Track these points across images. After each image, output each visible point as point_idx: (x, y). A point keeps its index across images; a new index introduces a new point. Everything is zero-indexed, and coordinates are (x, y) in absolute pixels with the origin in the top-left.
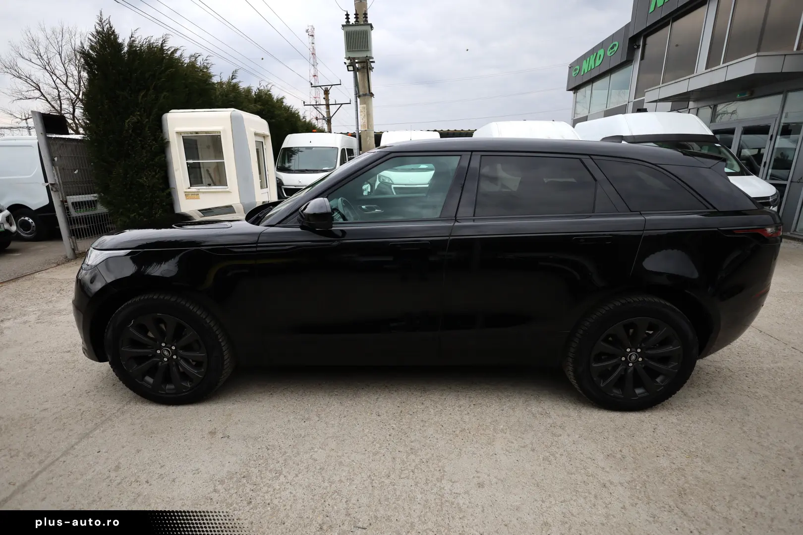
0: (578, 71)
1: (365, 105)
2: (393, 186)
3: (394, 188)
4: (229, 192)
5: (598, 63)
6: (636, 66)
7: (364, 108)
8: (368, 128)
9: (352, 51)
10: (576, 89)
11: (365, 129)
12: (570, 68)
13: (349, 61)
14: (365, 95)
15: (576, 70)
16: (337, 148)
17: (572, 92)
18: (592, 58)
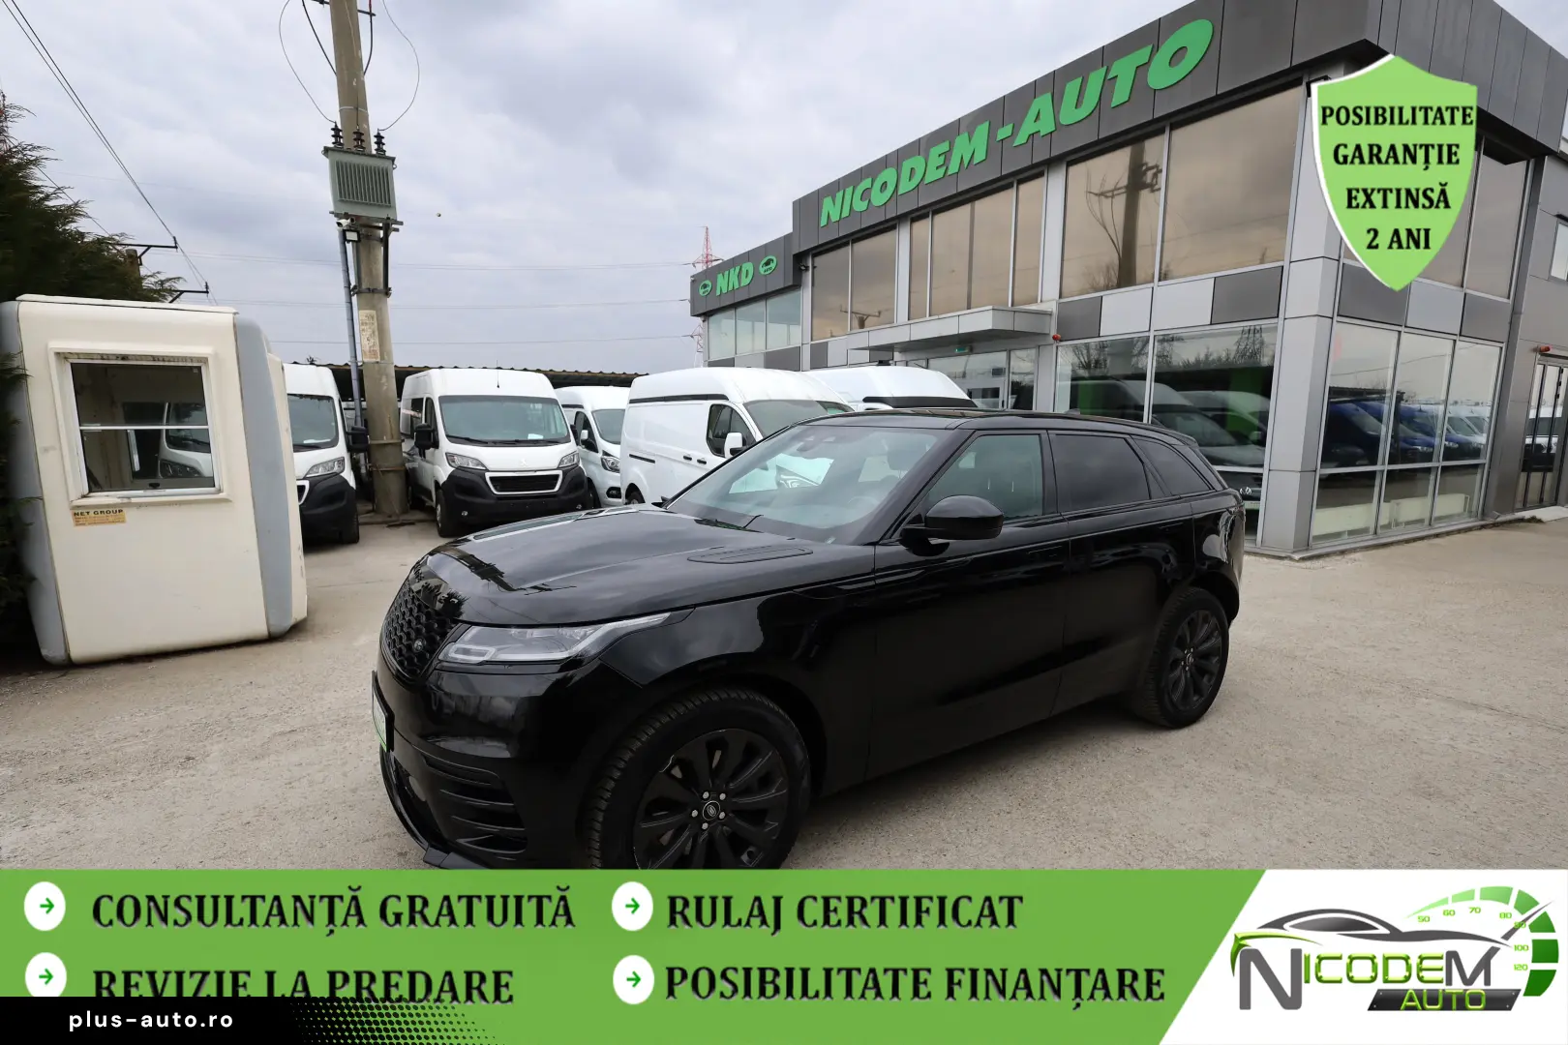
0: (709, 289)
1: (373, 312)
2: (488, 475)
3: (492, 479)
4: (226, 501)
5: (745, 281)
6: (806, 295)
7: (373, 318)
8: (382, 358)
9: (351, 202)
10: (706, 315)
11: (374, 360)
12: (693, 282)
13: (349, 221)
14: (372, 291)
15: (705, 286)
16: (329, 398)
17: (699, 320)
18: (734, 273)
